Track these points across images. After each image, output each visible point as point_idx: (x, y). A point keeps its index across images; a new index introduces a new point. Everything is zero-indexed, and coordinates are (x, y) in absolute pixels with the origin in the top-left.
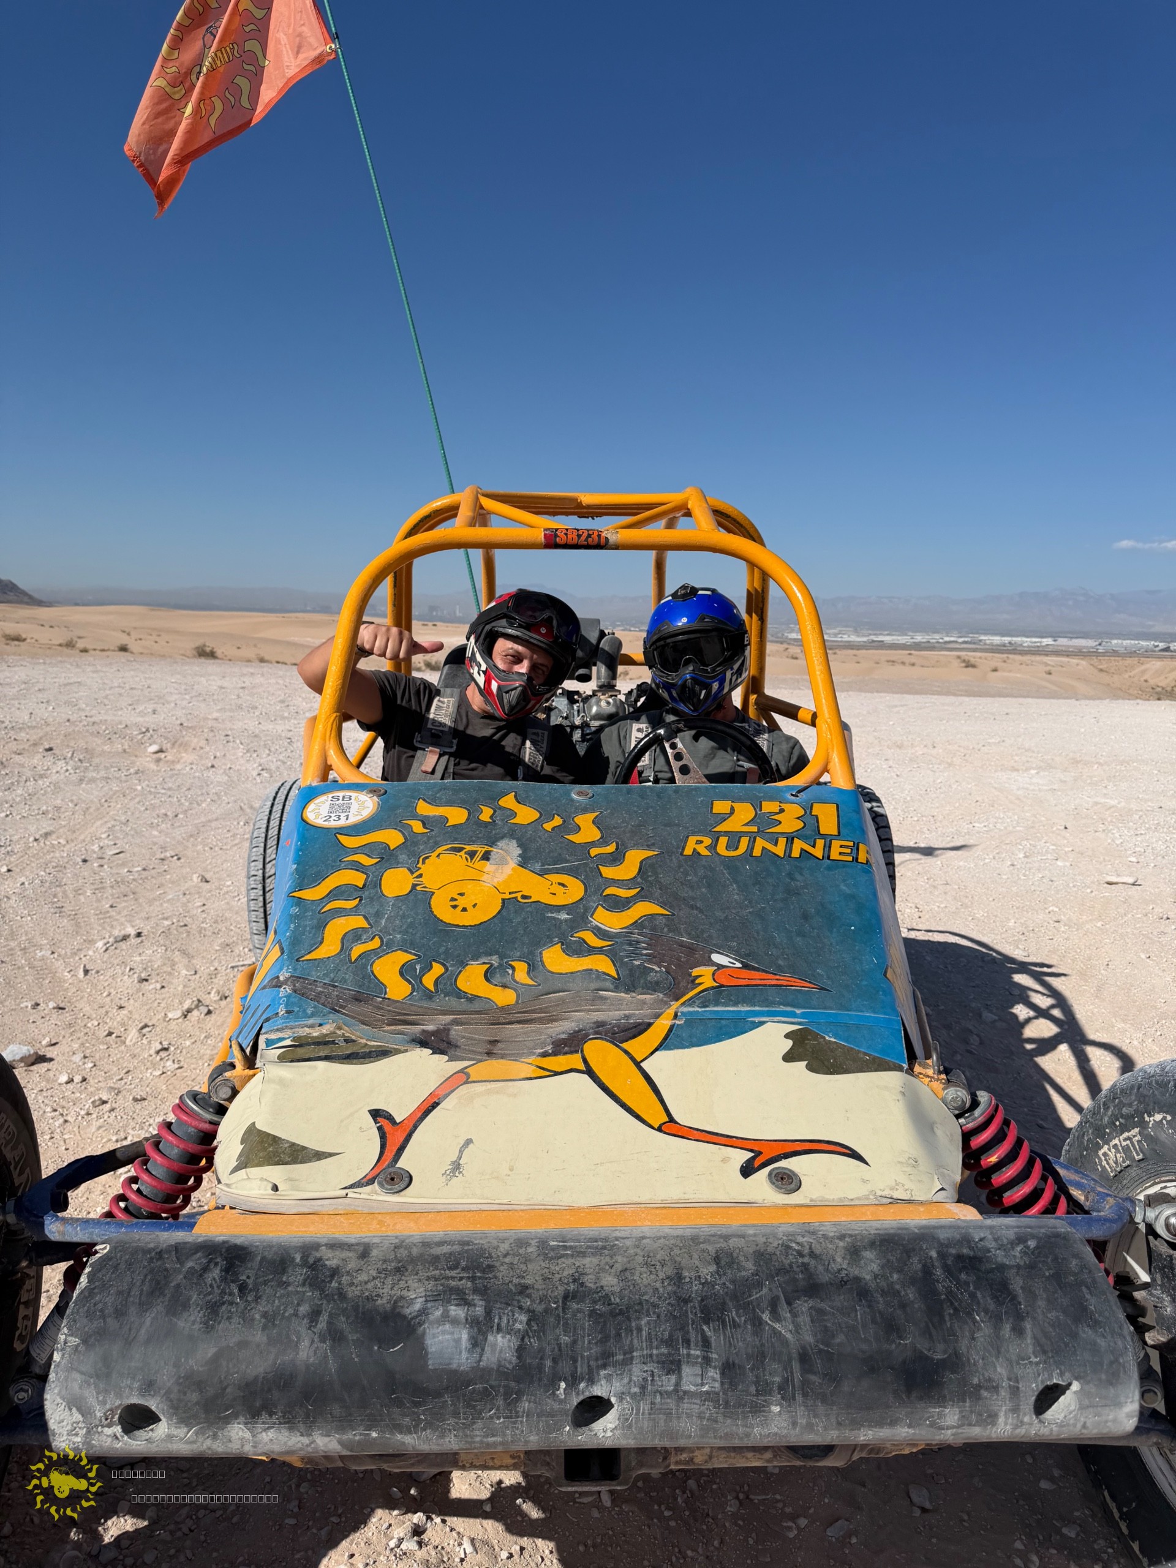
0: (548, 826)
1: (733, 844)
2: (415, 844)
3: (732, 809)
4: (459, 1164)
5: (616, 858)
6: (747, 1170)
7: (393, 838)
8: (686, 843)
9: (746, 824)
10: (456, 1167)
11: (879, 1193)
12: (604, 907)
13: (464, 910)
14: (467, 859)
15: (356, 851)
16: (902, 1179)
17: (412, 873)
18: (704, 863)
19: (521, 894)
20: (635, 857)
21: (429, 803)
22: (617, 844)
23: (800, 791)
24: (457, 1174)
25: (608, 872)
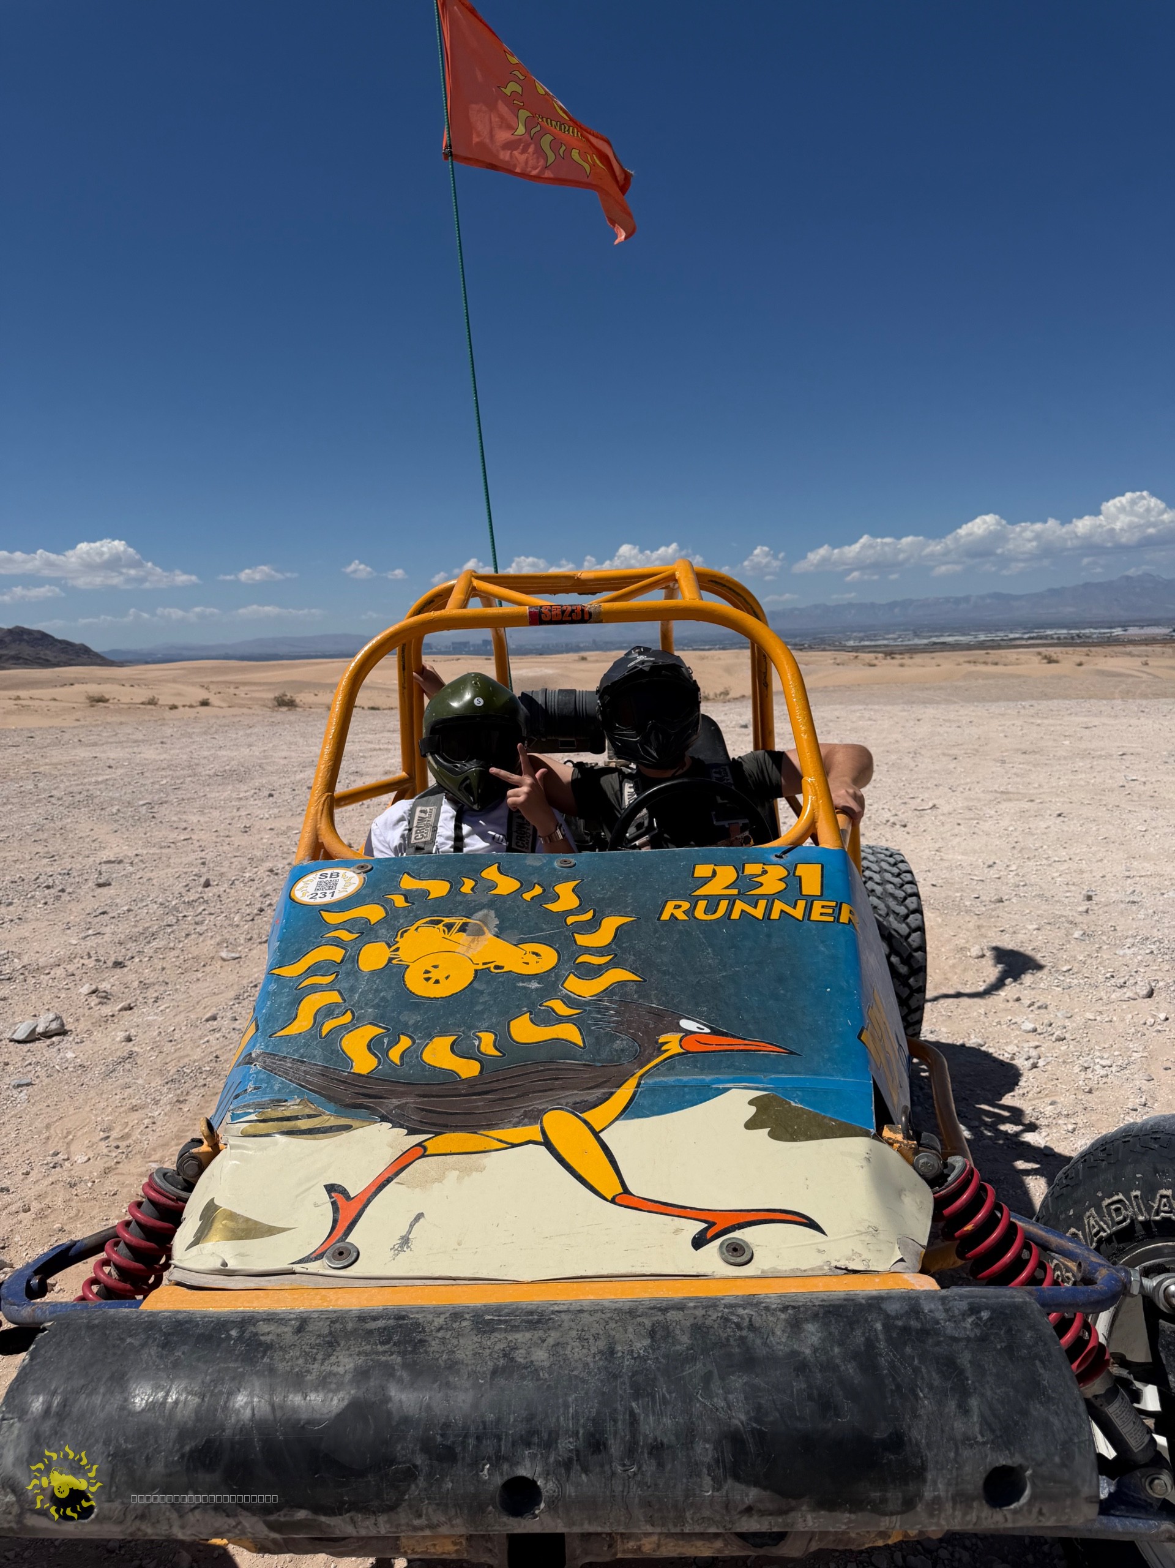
0: (527, 896)
1: (711, 908)
2: (396, 918)
3: (714, 873)
4: (408, 1239)
5: (593, 926)
6: (698, 1242)
7: (374, 913)
8: (664, 908)
9: (727, 888)
10: (405, 1241)
11: (834, 1264)
12: (575, 975)
13: (437, 982)
14: (444, 931)
15: (337, 927)
16: (859, 1248)
17: (390, 947)
18: (681, 927)
19: (493, 964)
20: (610, 925)
21: (413, 877)
22: (595, 911)
23: (785, 852)
24: (405, 1249)
25: (582, 940)
